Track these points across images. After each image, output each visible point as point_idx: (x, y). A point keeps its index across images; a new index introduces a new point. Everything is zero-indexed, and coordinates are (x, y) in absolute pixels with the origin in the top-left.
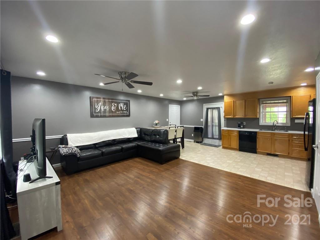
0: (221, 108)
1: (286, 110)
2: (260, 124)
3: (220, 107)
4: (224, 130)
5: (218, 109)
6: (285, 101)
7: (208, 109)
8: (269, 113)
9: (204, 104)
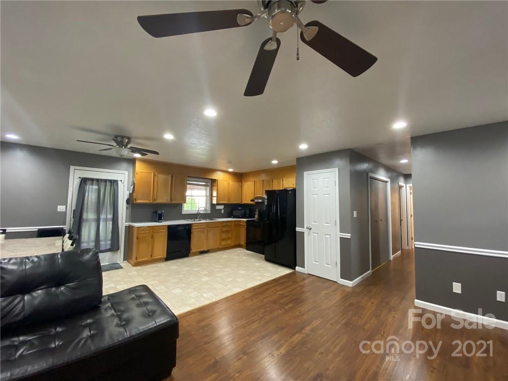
0: (119, 182)
1: (204, 195)
2: (183, 213)
3: (119, 179)
4: (141, 229)
5: (114, 183)
6: (205, 184)
7: (84, 181)
8: (191, 197)
9: (72, 168)
